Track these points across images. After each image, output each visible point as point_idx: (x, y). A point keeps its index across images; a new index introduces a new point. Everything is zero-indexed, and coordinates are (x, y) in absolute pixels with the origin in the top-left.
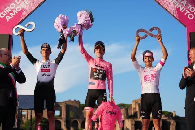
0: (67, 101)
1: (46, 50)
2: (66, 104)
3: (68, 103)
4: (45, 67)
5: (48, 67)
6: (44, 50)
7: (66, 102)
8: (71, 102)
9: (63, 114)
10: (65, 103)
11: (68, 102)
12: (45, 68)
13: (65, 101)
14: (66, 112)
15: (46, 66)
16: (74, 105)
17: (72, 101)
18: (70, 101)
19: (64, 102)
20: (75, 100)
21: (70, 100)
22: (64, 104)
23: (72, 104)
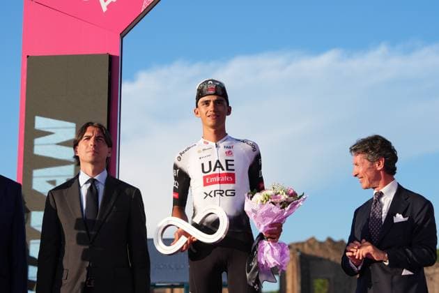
0: (303, 244)
1: (215, 102)
2: (298, 254)
3: (307, 250)
4: (216, 167)
5: (227, 165)
6: (207, 103)
7: (300, 247)
8: (317, 247)
9: (289, 286)
10: (298, 250)
11: (306, 246)
12: (218, 171)
13: (297, 244)
14: (299, 280)
15: (218, 161)
16: (326, 257)
17: (321, 244)
18: (312, 242)
19: (294, 247)
20: (330, 240)
21: (313, 239)
22: (293, 254)
23: (320, 254)
